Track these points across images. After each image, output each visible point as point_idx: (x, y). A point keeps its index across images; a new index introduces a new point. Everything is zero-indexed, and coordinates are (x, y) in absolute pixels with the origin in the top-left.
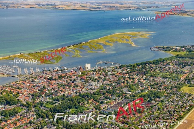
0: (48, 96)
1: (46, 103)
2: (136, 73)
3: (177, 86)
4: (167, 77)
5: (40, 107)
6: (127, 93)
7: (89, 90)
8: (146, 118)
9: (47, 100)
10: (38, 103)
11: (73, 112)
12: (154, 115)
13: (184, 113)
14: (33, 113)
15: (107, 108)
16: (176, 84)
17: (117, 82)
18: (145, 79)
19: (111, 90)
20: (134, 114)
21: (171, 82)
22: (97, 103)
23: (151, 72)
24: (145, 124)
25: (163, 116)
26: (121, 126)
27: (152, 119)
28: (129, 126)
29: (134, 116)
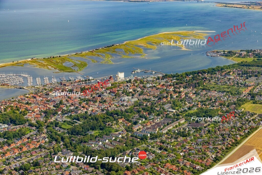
0: (66, 113)
1: (62, 122)
2: (183, 85)
3: (237, 102)
4: (225, 91)
5: (53, 128)
6: (170, 111)
7: (119, 106)
8: (192, 142)
9: (64, 119)
10: (52, 123)
11: (97, 135)
12: (203, 139)
13: (242, 137)
14: (44, 135)
15: (141, 130)
16: (236, 100)
17: (157, 97)
18: (195, 93)
19: (148, 107)
20: (177, 138)
21: (229, 97)
22: (128, 123)
23: (204, 84)
24: (189, 151)
25: (213, 141)
26: (158, 153)
27: (199, 145)
28: (168, 153)
29: (176, 140)
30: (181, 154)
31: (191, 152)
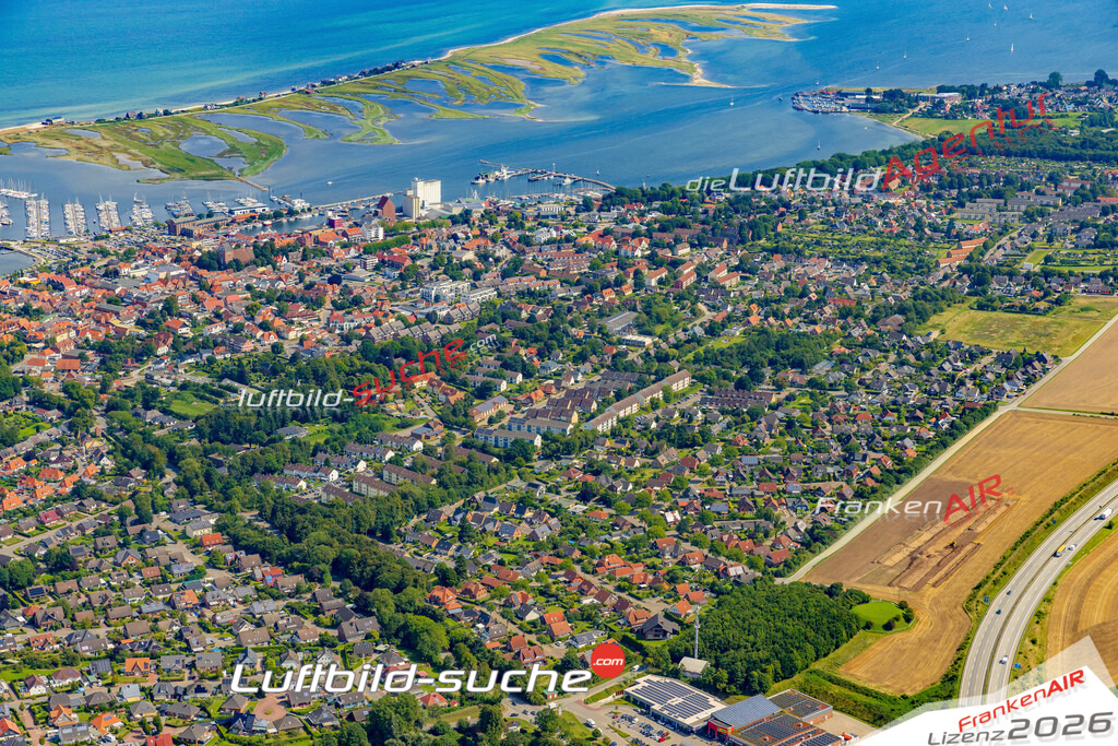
0: (190, 353)
1: (173, 389)
2: (691, 232)
3: (910, 303)
4: (864, 259)
5: (136, 415)
6: (628, 343)
7: (418, 323)
8: (715, 470)
9: (183, 376)
10: (128, 394)
11: (322, 441)
12: (762, 457)
13: (924, 448)
14: (96, 444)
15: (505, 421)
16: (908, 294)
17: (578, 283)
18: (737, 268)
19: (540, 326)
20: (653, 453)
21: (881, 281)
22: (453, 393)
23: (780, 229)
24: (702, 505)
25: (806, 463)
26: (574, 513)
27: (744, 479)
28: (614, 512)
29: (651, 461)
30: (670, 517)
31: (713, 509)
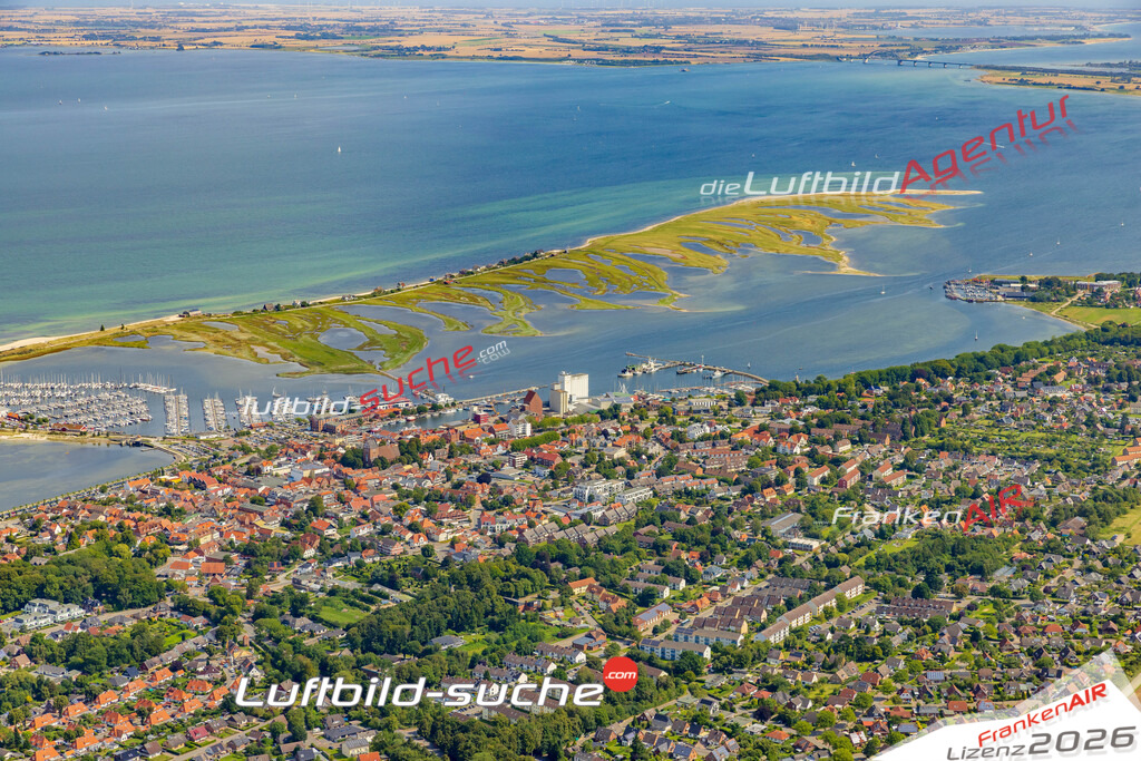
0: (338, 556)
1: (321, 595)
2: (852, 427)
3: (1090, 504)
4: (1035, 457)
5: (285, 622)
6: (794, 546)
7: (573, 525)
8: (899, 686)
9: (332, 580)
10: (276, 600)
11: (479, 652)
12: (948, 672)
13: (1122, 664)
14: (245, 653)
15: (671, 631)
16: (1087, 494)
17: (737, 482)
18: (902, 466)
19: (701, 529)
20: (831, 667)
21: (1056, 481)
22: (615, 600)
23: (943, 424)
24: (889, 725)
25: (995, 679)
26: (752, 733)
27: (931, 696)
28: (794, 732)
29: (829, 676)
30: (856, 739)
31: (900, 730)
